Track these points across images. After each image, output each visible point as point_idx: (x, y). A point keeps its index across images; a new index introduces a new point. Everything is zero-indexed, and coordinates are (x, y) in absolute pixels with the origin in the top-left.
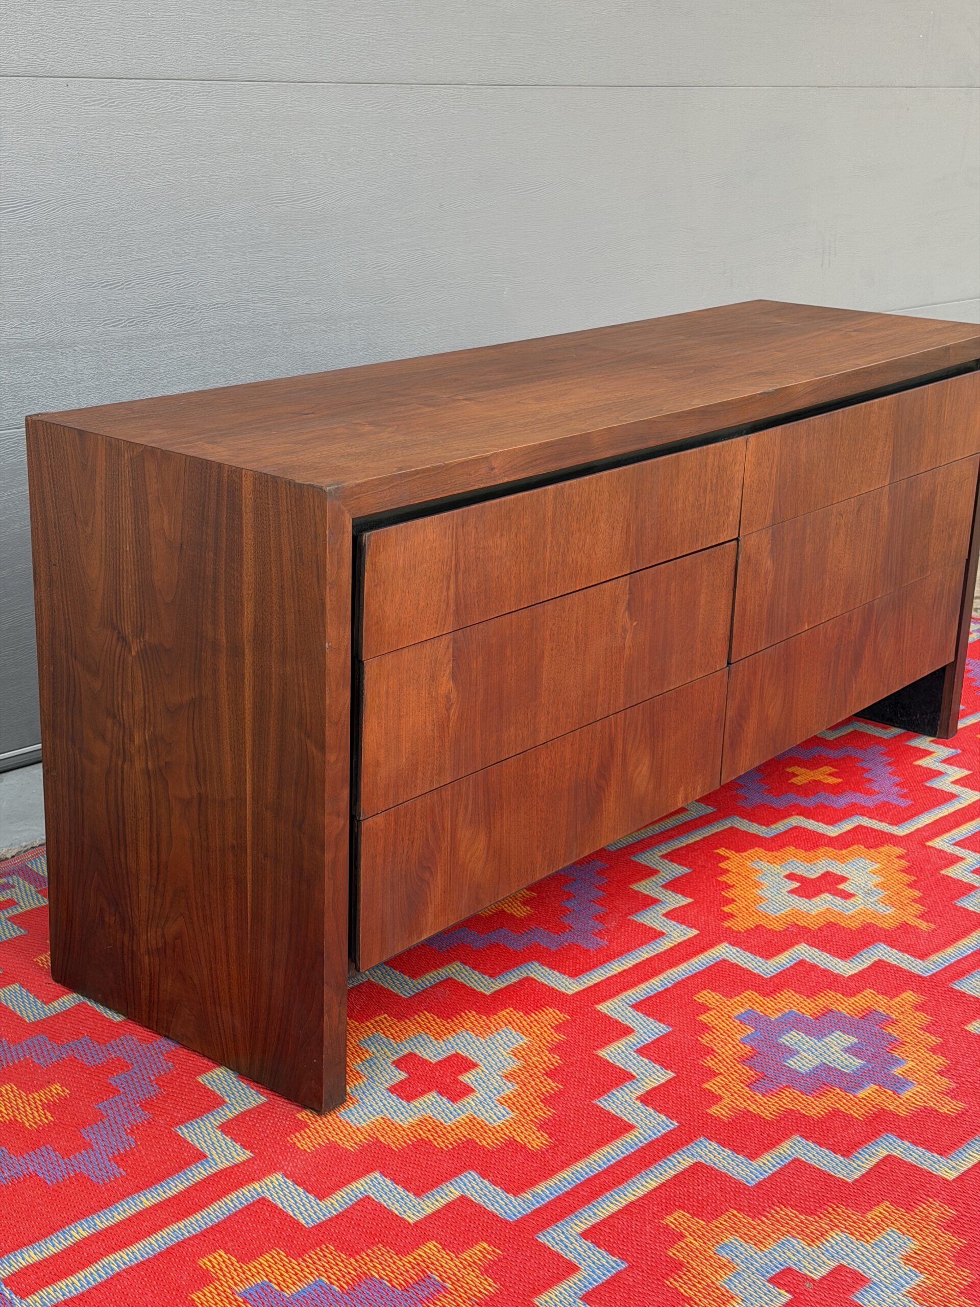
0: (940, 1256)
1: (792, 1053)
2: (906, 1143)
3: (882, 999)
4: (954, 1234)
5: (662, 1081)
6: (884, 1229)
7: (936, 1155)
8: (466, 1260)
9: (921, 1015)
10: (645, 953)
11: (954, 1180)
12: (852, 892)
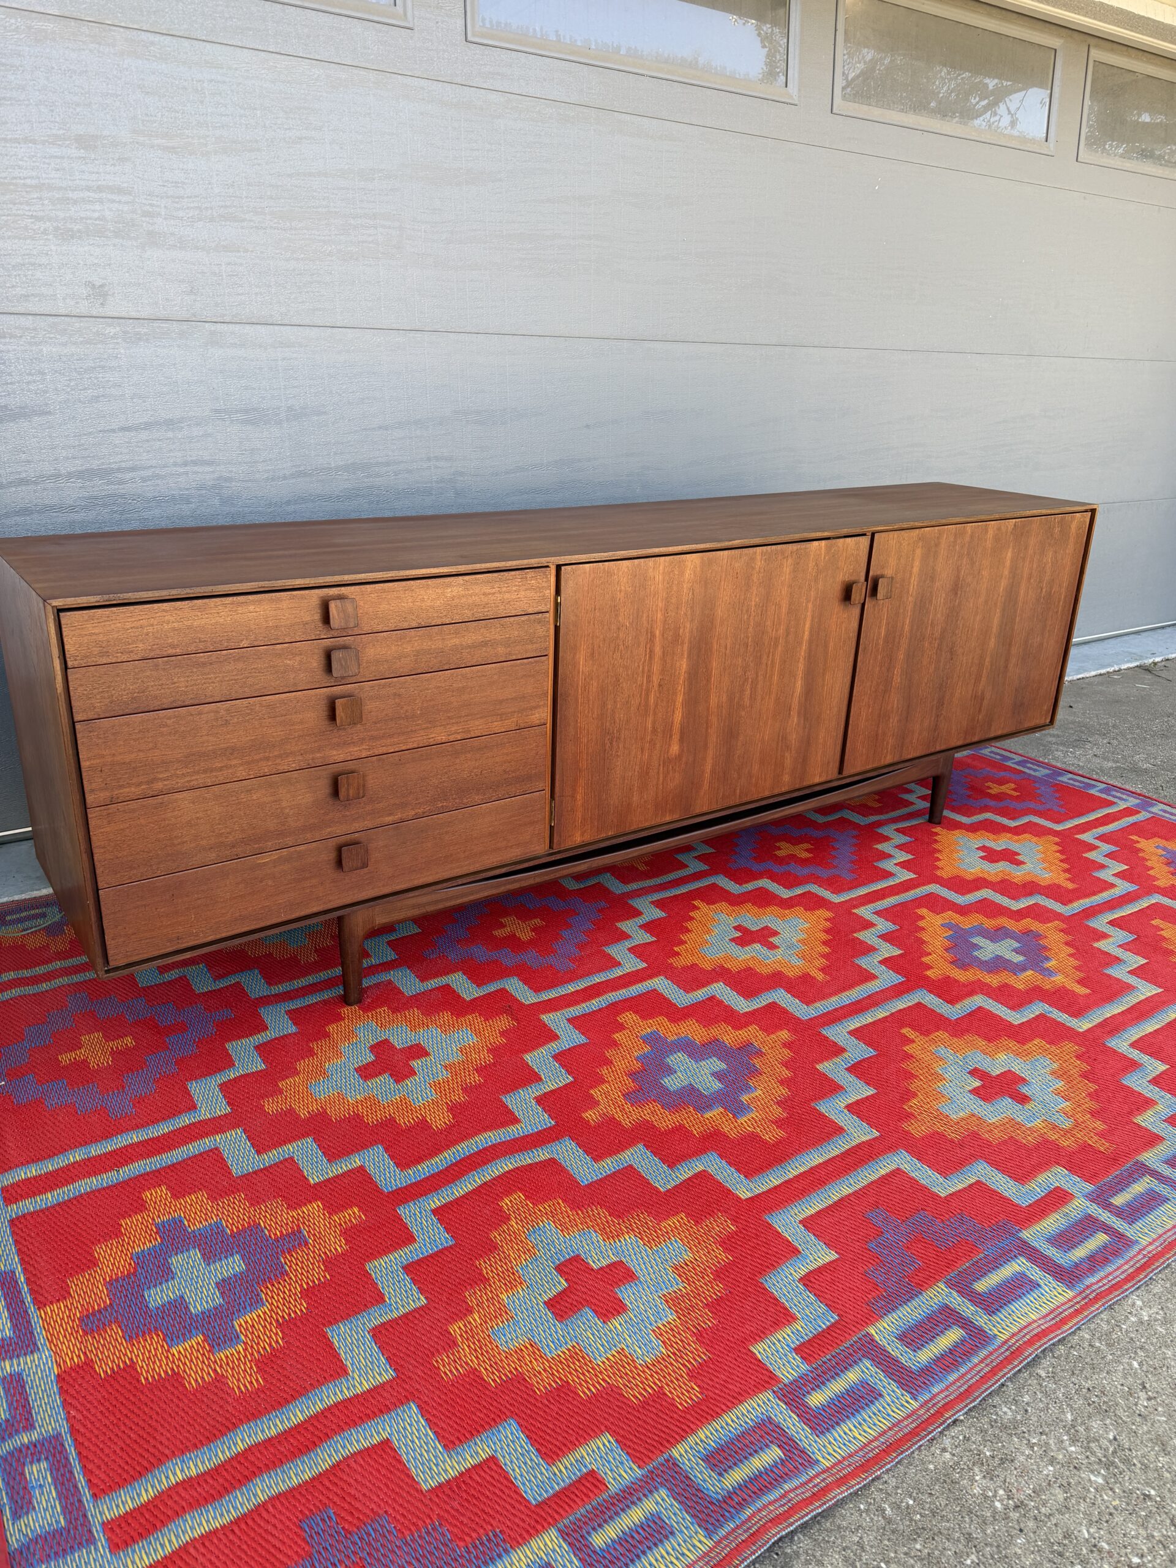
0: (705, 1269)
1: (670, 1071)
2: (724, 1162)
3: (761, 1034)
4: (726, 1250)
5: (561, 1085)
6: (669, 1238)
7: (742, 1176)
8: (335, 1221)
9: (786, 1052)
10: (597, 979)
11: (747, 1200)
12: (778, 944)
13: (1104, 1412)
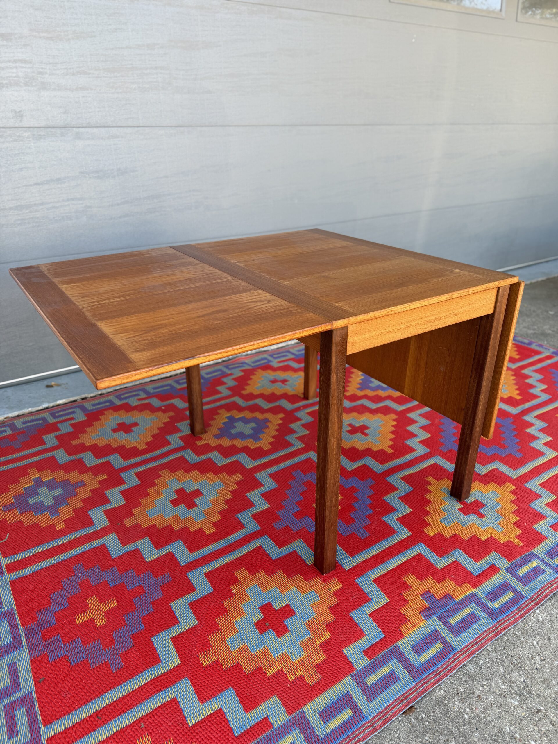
13: (519, 667)
